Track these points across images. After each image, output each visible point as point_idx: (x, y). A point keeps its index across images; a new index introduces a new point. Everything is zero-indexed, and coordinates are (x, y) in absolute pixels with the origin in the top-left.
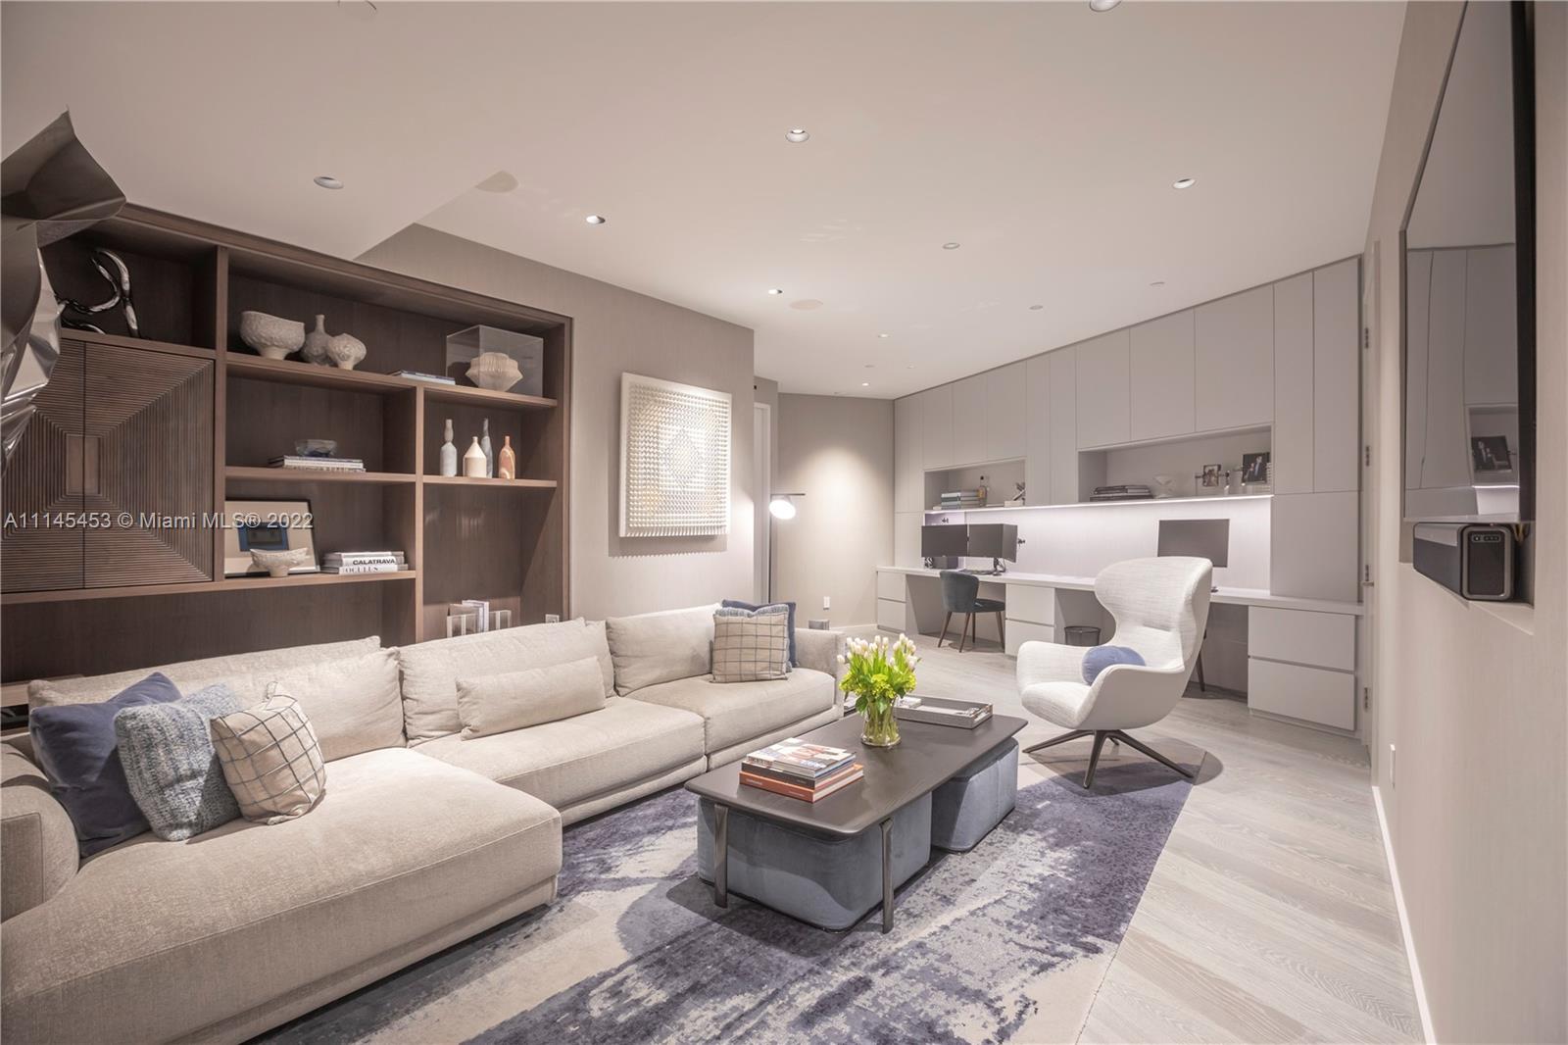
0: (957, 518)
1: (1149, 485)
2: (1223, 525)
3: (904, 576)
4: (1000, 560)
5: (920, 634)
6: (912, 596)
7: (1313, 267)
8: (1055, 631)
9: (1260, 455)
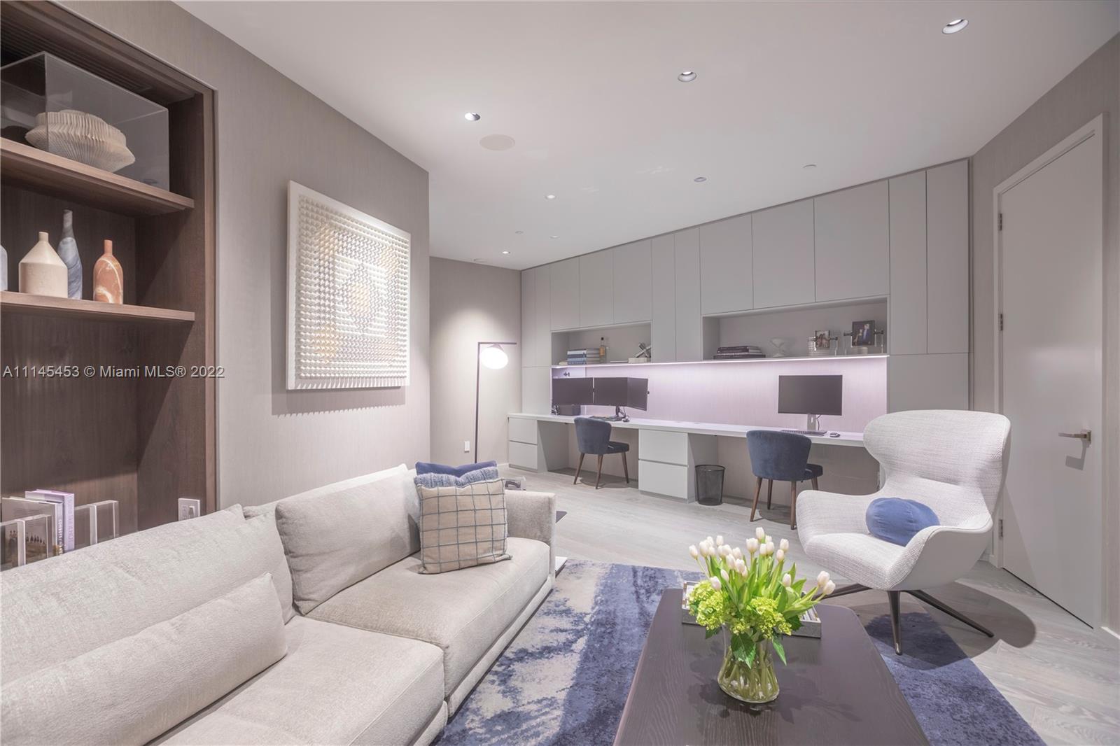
0: (578, 372)
1: (759, 346)
2: (837, 380)
3: (536, 422)
4: (621, 408)
5: (549, 471)
6: (542, 438)
7: (927, 166)
8: (688, 469)
9: (866, 323)
